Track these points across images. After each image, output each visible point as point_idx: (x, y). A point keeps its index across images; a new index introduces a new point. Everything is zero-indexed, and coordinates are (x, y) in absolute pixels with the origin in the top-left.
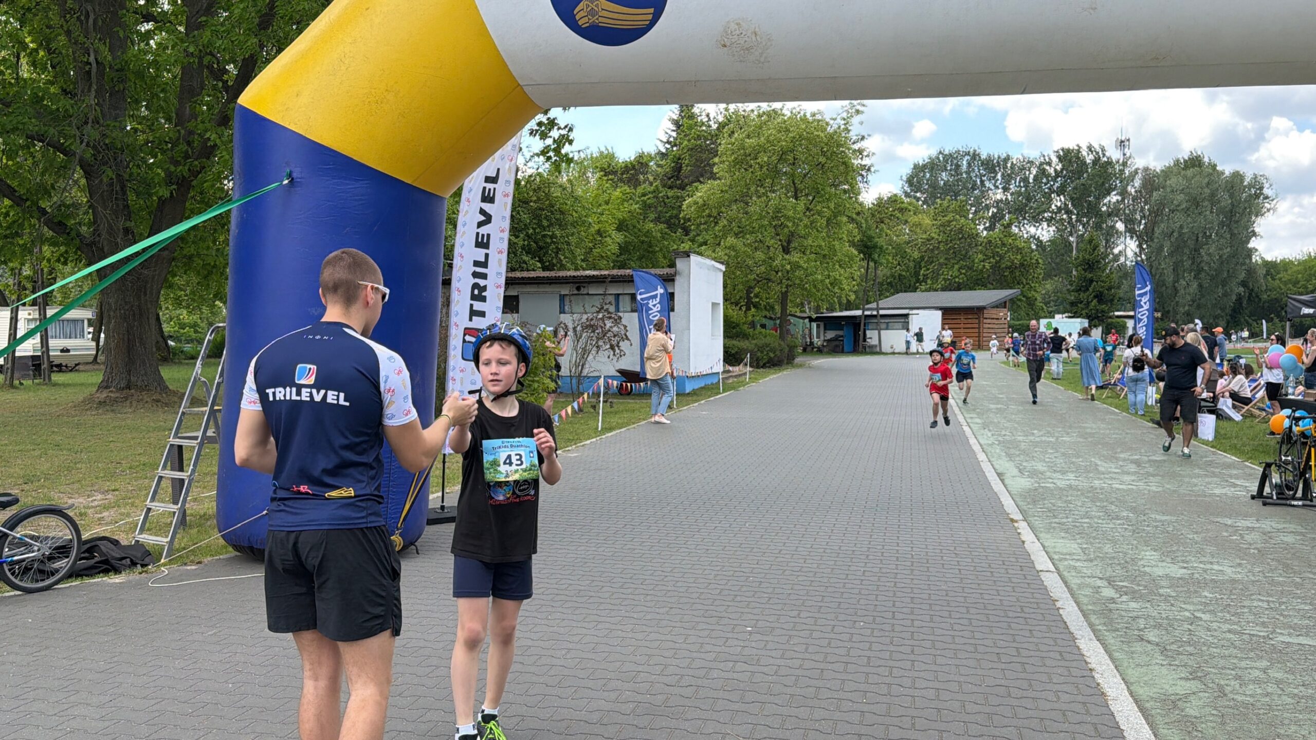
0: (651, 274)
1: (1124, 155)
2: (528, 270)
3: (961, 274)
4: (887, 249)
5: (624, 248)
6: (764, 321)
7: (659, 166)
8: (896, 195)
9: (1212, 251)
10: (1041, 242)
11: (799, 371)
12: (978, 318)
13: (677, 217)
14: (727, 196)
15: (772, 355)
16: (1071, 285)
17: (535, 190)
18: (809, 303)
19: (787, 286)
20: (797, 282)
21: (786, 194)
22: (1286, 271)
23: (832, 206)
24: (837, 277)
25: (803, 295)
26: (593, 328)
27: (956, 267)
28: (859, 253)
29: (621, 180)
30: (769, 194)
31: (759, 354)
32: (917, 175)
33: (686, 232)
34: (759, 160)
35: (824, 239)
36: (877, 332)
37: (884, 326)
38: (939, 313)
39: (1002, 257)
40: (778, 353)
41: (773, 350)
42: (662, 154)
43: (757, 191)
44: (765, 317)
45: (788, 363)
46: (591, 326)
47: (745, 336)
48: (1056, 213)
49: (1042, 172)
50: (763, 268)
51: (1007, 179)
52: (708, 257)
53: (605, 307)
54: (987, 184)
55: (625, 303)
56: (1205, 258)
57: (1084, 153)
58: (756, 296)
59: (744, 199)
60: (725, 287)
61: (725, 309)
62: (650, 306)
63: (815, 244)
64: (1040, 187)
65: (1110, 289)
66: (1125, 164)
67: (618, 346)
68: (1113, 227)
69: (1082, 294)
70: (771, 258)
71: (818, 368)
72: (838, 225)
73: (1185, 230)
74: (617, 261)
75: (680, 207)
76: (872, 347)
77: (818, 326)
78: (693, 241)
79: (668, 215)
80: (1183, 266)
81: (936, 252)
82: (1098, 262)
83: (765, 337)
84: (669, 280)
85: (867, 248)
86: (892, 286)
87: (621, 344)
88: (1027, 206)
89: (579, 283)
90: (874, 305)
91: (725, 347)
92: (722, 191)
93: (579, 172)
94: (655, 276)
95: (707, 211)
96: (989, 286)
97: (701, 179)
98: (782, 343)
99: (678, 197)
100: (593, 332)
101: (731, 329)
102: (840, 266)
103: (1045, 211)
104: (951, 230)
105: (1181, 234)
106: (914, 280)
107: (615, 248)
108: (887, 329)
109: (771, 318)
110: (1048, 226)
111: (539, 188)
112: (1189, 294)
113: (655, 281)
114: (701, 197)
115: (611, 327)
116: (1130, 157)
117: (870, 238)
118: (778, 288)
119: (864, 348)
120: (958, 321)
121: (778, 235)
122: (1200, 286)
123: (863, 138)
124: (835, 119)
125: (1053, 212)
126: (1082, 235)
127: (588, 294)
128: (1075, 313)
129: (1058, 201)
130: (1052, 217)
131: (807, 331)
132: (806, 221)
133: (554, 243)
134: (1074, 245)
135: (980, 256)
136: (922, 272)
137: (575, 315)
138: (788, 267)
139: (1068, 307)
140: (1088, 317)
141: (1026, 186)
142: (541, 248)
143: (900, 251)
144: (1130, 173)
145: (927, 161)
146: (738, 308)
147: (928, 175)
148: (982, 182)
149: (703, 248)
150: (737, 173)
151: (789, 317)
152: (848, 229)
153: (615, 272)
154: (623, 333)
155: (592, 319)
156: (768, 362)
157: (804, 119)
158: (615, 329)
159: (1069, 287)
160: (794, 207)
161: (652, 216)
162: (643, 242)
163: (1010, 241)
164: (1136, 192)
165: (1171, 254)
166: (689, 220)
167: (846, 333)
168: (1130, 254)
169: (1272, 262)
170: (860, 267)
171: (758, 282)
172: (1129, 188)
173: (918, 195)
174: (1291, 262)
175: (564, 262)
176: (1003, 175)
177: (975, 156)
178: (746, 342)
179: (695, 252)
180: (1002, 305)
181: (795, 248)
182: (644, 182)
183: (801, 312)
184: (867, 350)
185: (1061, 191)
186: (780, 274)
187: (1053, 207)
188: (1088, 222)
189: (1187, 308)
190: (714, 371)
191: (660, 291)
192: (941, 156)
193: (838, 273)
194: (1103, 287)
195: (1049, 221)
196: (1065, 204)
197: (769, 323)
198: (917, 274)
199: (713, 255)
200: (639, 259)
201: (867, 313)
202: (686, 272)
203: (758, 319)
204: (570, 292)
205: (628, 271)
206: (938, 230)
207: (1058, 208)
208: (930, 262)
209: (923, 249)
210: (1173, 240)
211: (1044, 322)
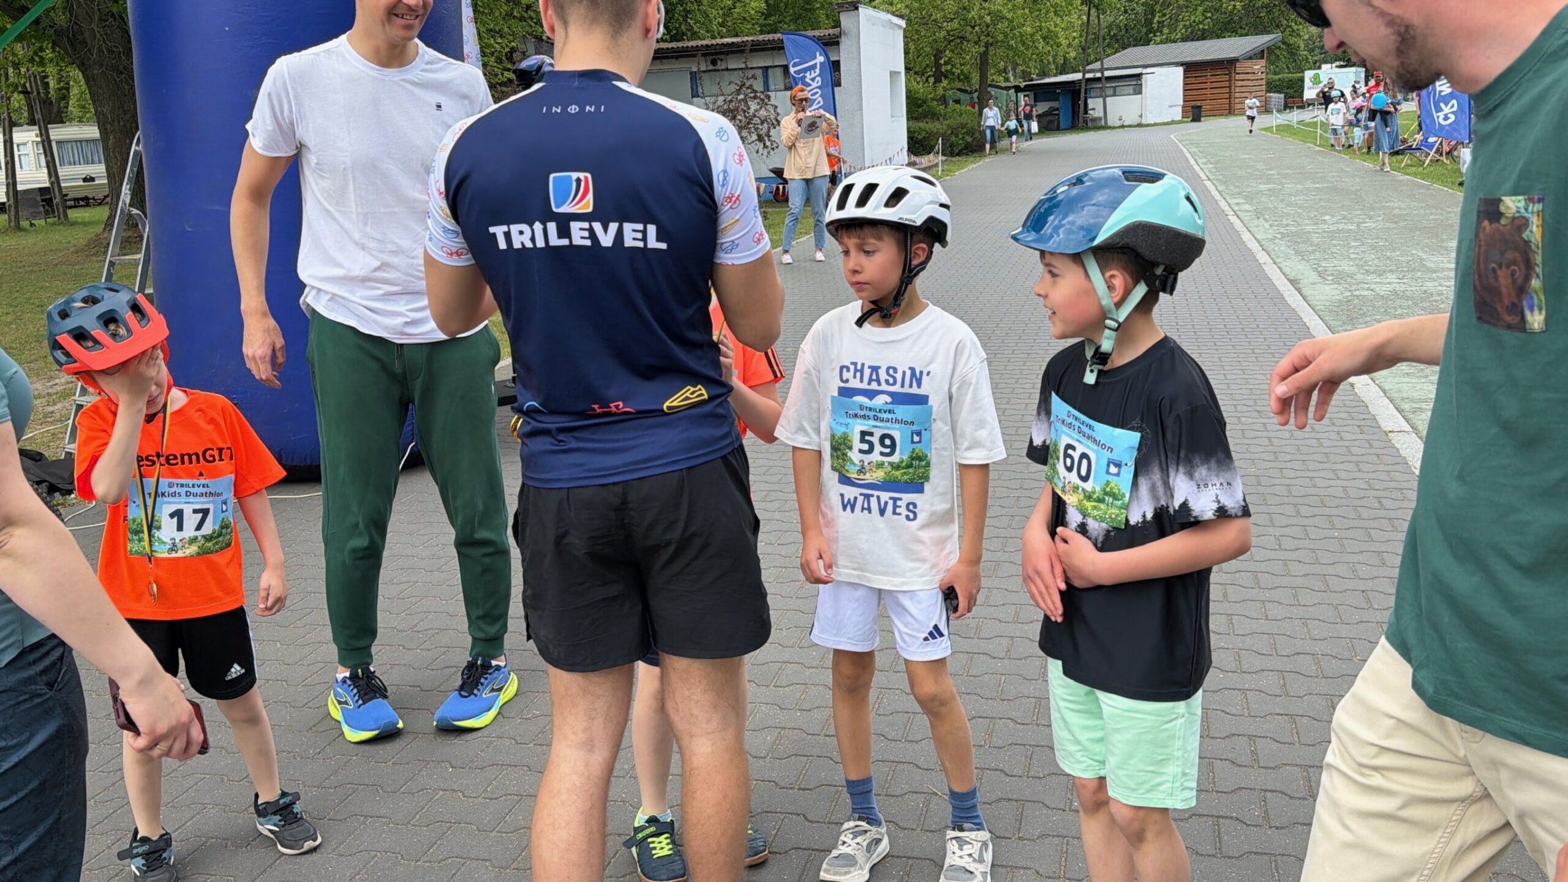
0: (808, 37)
3: (1207, 18)
5: (773, 6)
6: (958, 94)
12: (1229, 74)
15: (969, 139)
18: (1016, 68)
19: (987, 45)
20: (1000, 38)
24: (1052, 28)
25: (1008, 57)
26: (732, 114)
27: (1200, 9)
31: (953, 139)
36: (1101, 100)
37: (1110, 92)
38: (1180, 70)
41: (970, 133)
44: (960, 90)
46: (731, 110)
47: (934, 116)
50: (955, 24)
52: (883, 10)
53: (747, 85)
55: (776, 77)
58: (948, 62)
60: (907, 52)
61: (908, 81)
67: (769, 136)
70: (965, 8)
71: (1028, 152)
74: (765, 25)
76: (1094, 120)
83: (961, 115)
84: (831, 43)
86: (1118, 40)
89: (715, 55)
90: (1097, 65)
91: (909, 132)
94: (812, 38)
101: (916, 108)
102: (1055, 13)
106: (1144, 30)
107: (761, 6)
108: (1114, 95)
109: (966, 91)
113: (813, 46)
115: (757, 111)
118: (975, 50)
119: (1086, 122)
120: (1203, 79)
127: (727, 69)
136: (1156, 19)
137: (708, 98)
138: (988, 19)
146: (924, 78)
153: (761, 38)
155: (731, 101)
156: (966, 148)
158: (763, 113)
167: (1061, 104)
170: (1079, 17)
171: (950, 42)
175: (695, 29)
178: (936, 123)
179: (865, 4)
180: (1260, 54)
183: (1004, 79)
184: (1090, 124)
186: (977, 28)
193: (1054, 23)
197: (964, 97)
198: (1148, 22)
199: (890, 8)
200: (795, 20)
201: (1088, 76)
202: (855, 30)
203: (951, 92)
204: (703, 68)
205: (778, 36)
208: (1166, 4)
211: (1309, 74)
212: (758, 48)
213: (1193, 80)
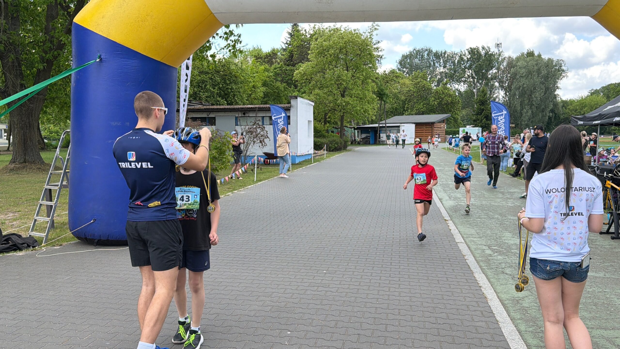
0: (279, 107)
1: (499, 51)
2: (220, 105)
3: (424, 107)
4: (390, 95)
5: (266, 95)
6: (333, 129)
7: (282, 55)
8: (394, 70)
9: (538, 95)
10: (461, 92)
11: (349, 153)
12: (432, 128)
13: (291, 80)
14: (315, 69)
15: (336, 146)
16: (474, 112)
17: (222, 66)
18: (354, 121)
19: (343, 113)
20: (349, 111)
21: (343, 69)
22: (572, 105)
23: (364, 74)
24: (367, 108)
25: (351, 117)
26: (251, 133)
27: (422, 103)
28: (377, 97)
29: (264, 62)
30: (335, 69)
31: (330, 145)
32: (404, 60)
33: (296, 87)
34: (330, 52)
35: (361, 90)
38: (414, 125)
39: (442, 99)
40: (339, 144)
41: (337, 143)
42: (284, 49)
43: (329, 67)
44: (333, 127)
45: (344, 149)
46: (250, 131)
47: (324, 137)
49: (461, 59)
50: (332, 105)
51: (445, 62)
52: (306, 99)
53: (257, 122)
54: (436, 65)
55: (267, 120)
56: (535, 99)
57: (481, 50)
58: (329, 117)
59: (323, 71)
60: (314, 113)
61: (314, 124)
62: (279, 122)
63: (357, 93)
64: (460, 66)
66: (500, 55)
67: (264, 141)
68: (493, 85)
69: (479, 116)
70: (336, 99)
71: (358, 151)
72: (367, 83)
73: (525, 86)
74: (263, 101)
75: (293, 75)
76: (383, 141)
77: (358, 132)
78: (299, 91)
79: (287, 79)
80: (524, 103)
81: (413, 97)
82: (486, 101)
83: (333, 137)
84: (287, 109)
85: (381, 95)
86: (392, 113)
87: (265, 140)
88: (454, 75)
89: (245, 111)
90: (384, 122)
91: (314, 142)
92: (312, 67)
93: (244, 58)
94: (281, 107)
95: (305, 77)
96: (437, 113)
97: (303, 61)
98: (341, 140)
99: (292, 70)
100: (252, 134)
101: (317, 133)
102: (368, 103)
103: (462, 78)
104: (419, 87)
105: (523, 88)
106: (402, 110)
107: (262, 95)
109: (336, 128)
110: (464, 84)
111: (225, 65)
112: (528, 116)
113: (281, 110)
114: (303, 70)
115: (260, 132)
116: (502, 52)
117: (382, 90)
118: (339, 114)
119: (379, 142)
120: (422, 129)
121: (339, 88)
122: (532, 112)
123: (379, 42)
124: (365, 33)
125: (466, 78)
126: (479, 89)
127: (249, 116)
128: (476, 125)
129: (469, 73)
130: (465, 80)
131: (353, 134)
132: (352, 82)
133: (232, 92)
134: (476, 93)
135: (433, 99)
136: (406, 106)
137: (242, 127)
138: (344, 104)
139: (472, 122)
140: (481, 127)
141: (454, 65)
142: (226, 94)
143: (396, 96)
144: (502, 59)
145: (408, 53)
146: (320, 123)
147: (409, 61)
148: (434, 63)
149: (304, 95)
150: (319, 59)
151: (345, 128)
152: (372, 86)
153: (262, 106)
154: (266, 135)
155: (251, 128)
156: (335, 149)
157: (350, 33)
158: (262, 133)
159: (473, 113)
160: (347, 75)
161: (279, 79)
162: (275, 92)
163: (447, 91)
164: (504, 68)
165: (519, 97)
166: (297, 81)
167: (371, 135)
168: (501, 97)
169: (565, 101)
170: (377, 103)
171: (330, 111)
172: (501, 66)
173: (404, 69)
174: (574, 101)
175: (237, 101)
176: (443, 60)
177: (430, 52)
178: (325, 139)
179: (300, 97)
180: (443, 121)
181: (347, 95)
182: (275, 62)
183: (350, 125)
184: (381, 143)
185: (470, 68)
186: (340, 107)
187: (466, 75)
188: (482, 82)
189: (526, 122)
190: (309, 153)
191: (283, 115)
192: (415, 51)
193: (367, 106)
194: (488, 113)
195: (464, 82)
196: (472, 74)
197: (335, 130)
198: (404, 107)
199: (309, 98)
200: (274, 100)
201: (380, 125)
202: (296, 106)
203: (330, 128)
204: (240, 116)
205: (268, 106)
206: (413, 86)
207: (468, 76)
208: (410, 101)
209: (407, 95)
210: (520, 90)
211: (461, 129)
212: (261, 110)
213: (419, 129)
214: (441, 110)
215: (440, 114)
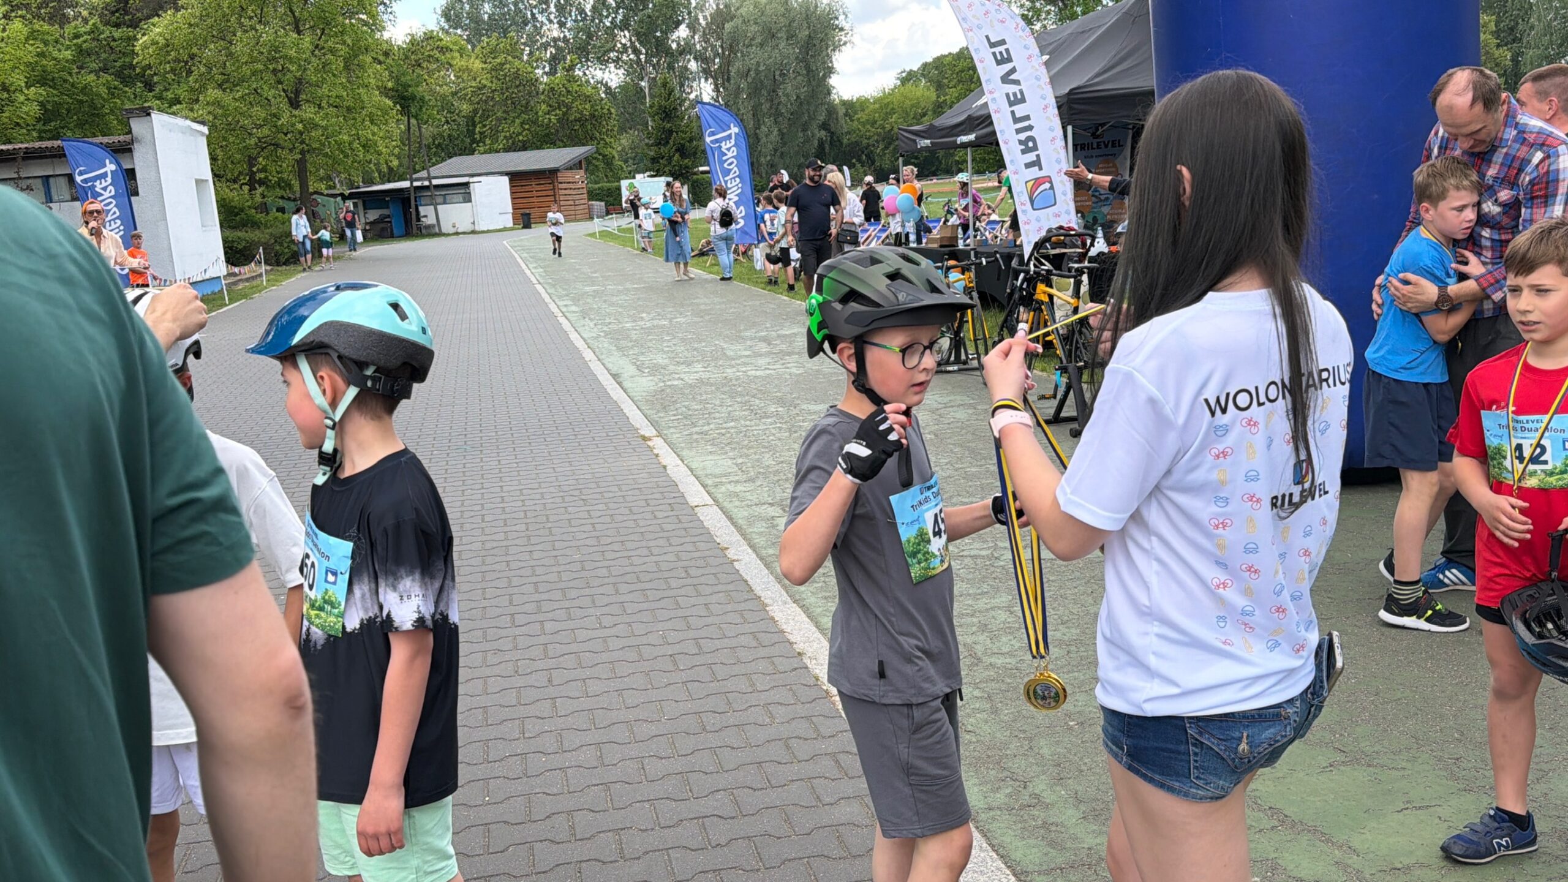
0: (93, 144)
3: (525, 130)
4: (429, 101)
5: (50, 110)
6: (281, 203)
8: (431, 31)
9: (791, 90)
10: (610, 88)
12: (552, 183)
13: (130, 64)
14: (198, 31)
16: (649, 138)
18: (339, 175)
19: (303, 153)
22: (863, 110)
23: (349, 41)
24: (370, 137)
25: (327, 164)
27: (518, 121)
28: (395, 105)
29: (38, 17)
30: (259, 27)
31: (277, 247)
33: (149, 86)
35: (344, 87)
36: (432, 207)
37: (440, 200)
38: (506, 179)
39: (569, 108)
43: (241, 24)
44: (282, 197)
47: (258, 227)
48: (622, 53)
52: (182, 117)
54: (540, 17)
55: (59, 188)
56: (783, 99)
58: (264, 170)
59: (224, 35)
62: (97, 189)
63: (333, 94)
64: (601, 21)
65: (691, 140)
68: (686, 68)
69: (662, 148)
70: (274, 115)
72: (361, 67)
73: (762, 68)
74: (45, 131)
75: (132, 50)
76: (428, 227)
78: (160, 98)
79: (118, 64)
80: (762, 110)
81: (491, 104)
82: (675, 109)
84: (123, 151)
85: (404, 99)
86: (442, 149)
88: (588, 44)
90: (424, 174)
92: (190, 25)
94: (100, 146)
95: (173, 54)
96: (559, 143)
97: (160, 11)
99: (128, 38)
102: (372, 122)
103: (610, 51)
104: (505, 75)
105: (758, 72)
106: (468, 140)
107: (34, 109)
108: (445, 203)
109: (289, 199)
110: (616, 68)
112: (771, 142)
113: (101, 153)
114: (160, 34)
117: (405, 86)
118: (291, 157)
119: (419, 229)
120: (527, 188)
121: (279, 82)
122: (780, 131)
125: (618, 52)
126: (654, 79)
128: (658, 171)
129: (624, 38)
130: (618, 58)
132: (316, 63)
134: (647, 91)
135: (544, 107)
136: (477, 130)
138: (301, 127)
139: (650, 164)
140: (671, 174)
141: (584, 20)
143: (446, 105)
146: (237, 186)
148: (533, 15)
149: (177, 107)
151: (314, 196)
152: (375, 74)
153: (37, 145)
159: (647, 141)
160: (297, 44)
161: (92, 65)
162: (81, 102)
163: (576, 88)
165: (749, 95)
166: (149, 67)
167: (392, 212)
169: (849, 101)
170: (399, 123)
171: (262, 149)
172: (699, 20)
173: (459, 32)
174: (867, 100)
178: (258, 232)
179: (159, 110)
180: (577, 165)
181: (307, 101)
182: (75, 18)
183: (330, 187)
184: (424, 231)
185: (625, 25)
186: (290, 136)
187: (619, 45)
188: (658, 61)
189: (769, 158)
190: (213, 274)
191: (112, 167)
193: (371, 132)
194: (683, 139)
195: (617, 61)
196: (630, 40)
198: (471, 133)
199: (191, 114)
200: (80, 125)
201: (416, 184)
202: (149, 137)
203: (270, 200)
205: (59, 143)
206: (489, 76)
207: (624, 45)
208: (485, 117)
209: (475, 99)
210: (749, 80)
211: (624, 183)
212: (31, 156)
213: (519, 189)
214: (569, 137)
215: (569, 146)
